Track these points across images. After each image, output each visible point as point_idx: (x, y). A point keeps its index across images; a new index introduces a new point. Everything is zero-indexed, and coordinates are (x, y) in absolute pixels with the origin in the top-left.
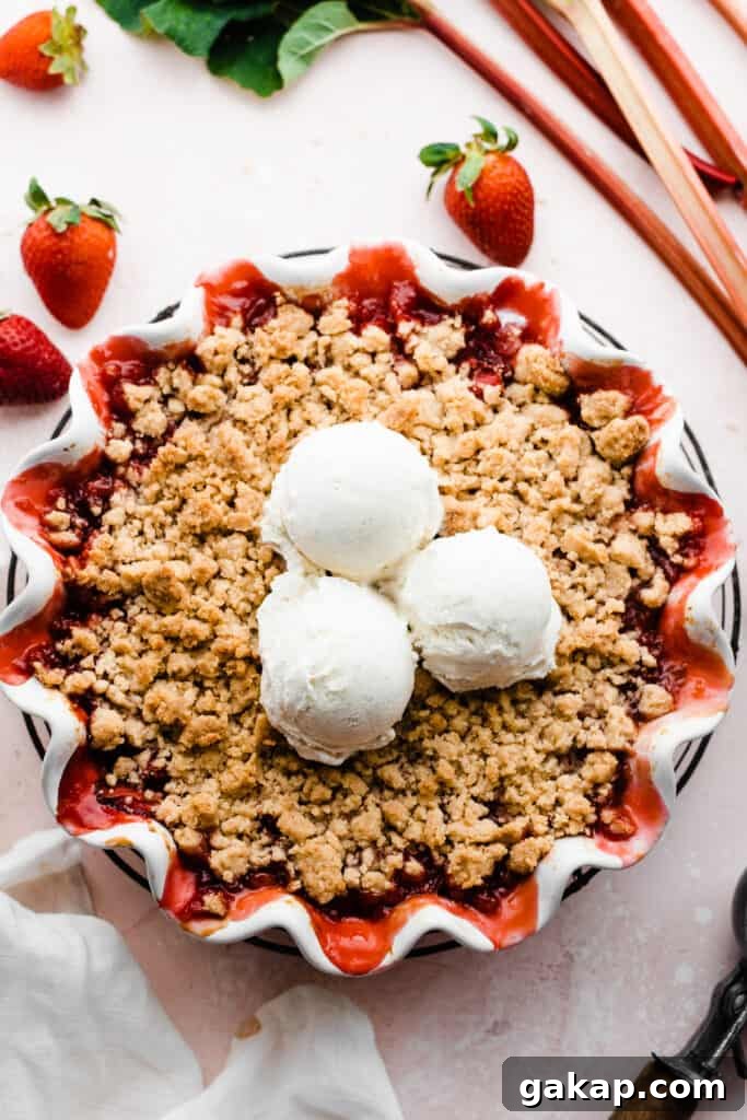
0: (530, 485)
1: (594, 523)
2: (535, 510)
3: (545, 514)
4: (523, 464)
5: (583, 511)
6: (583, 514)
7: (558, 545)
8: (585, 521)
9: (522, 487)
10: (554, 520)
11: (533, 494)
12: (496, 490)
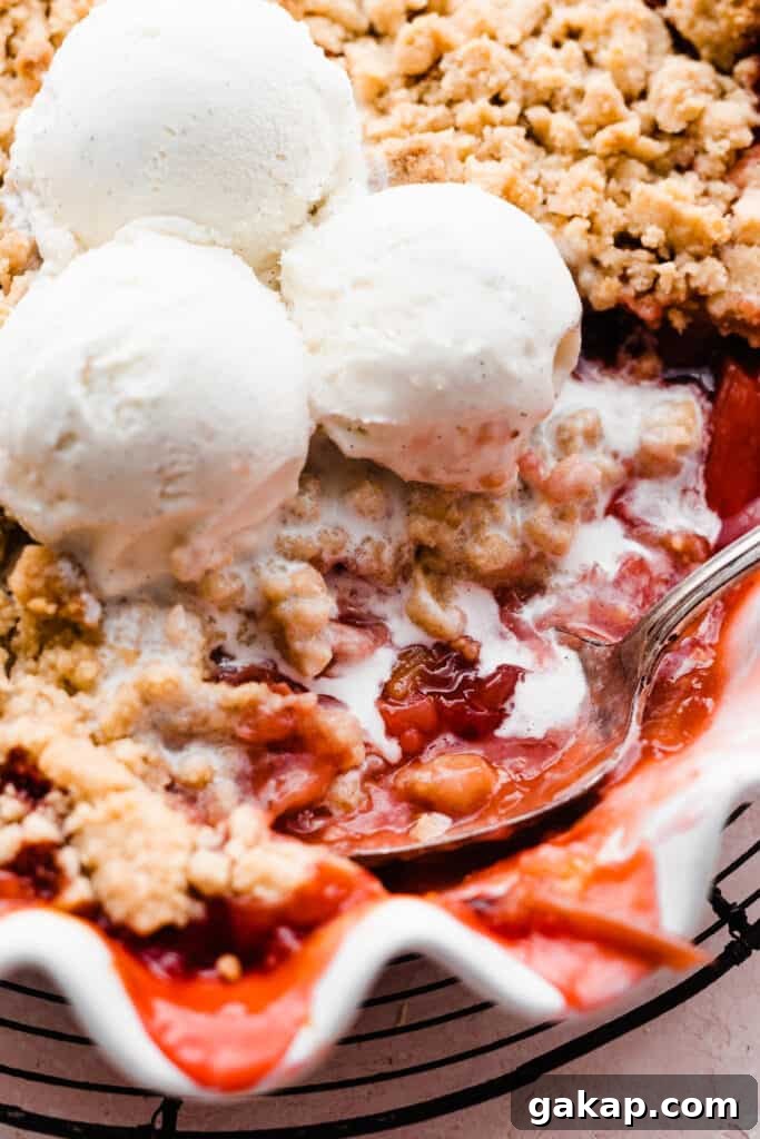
0: (553, 111)
1: (691, 177)
2: (568, 158)
3: (590, 161)
4: (533, 70)
5: (667, 154)
6: (667, 161)
7: (623, 221)
8: (674, 174)
9: (537, 114)
10: (610, 174)
11: (560, 126)
12: (486, 121)
